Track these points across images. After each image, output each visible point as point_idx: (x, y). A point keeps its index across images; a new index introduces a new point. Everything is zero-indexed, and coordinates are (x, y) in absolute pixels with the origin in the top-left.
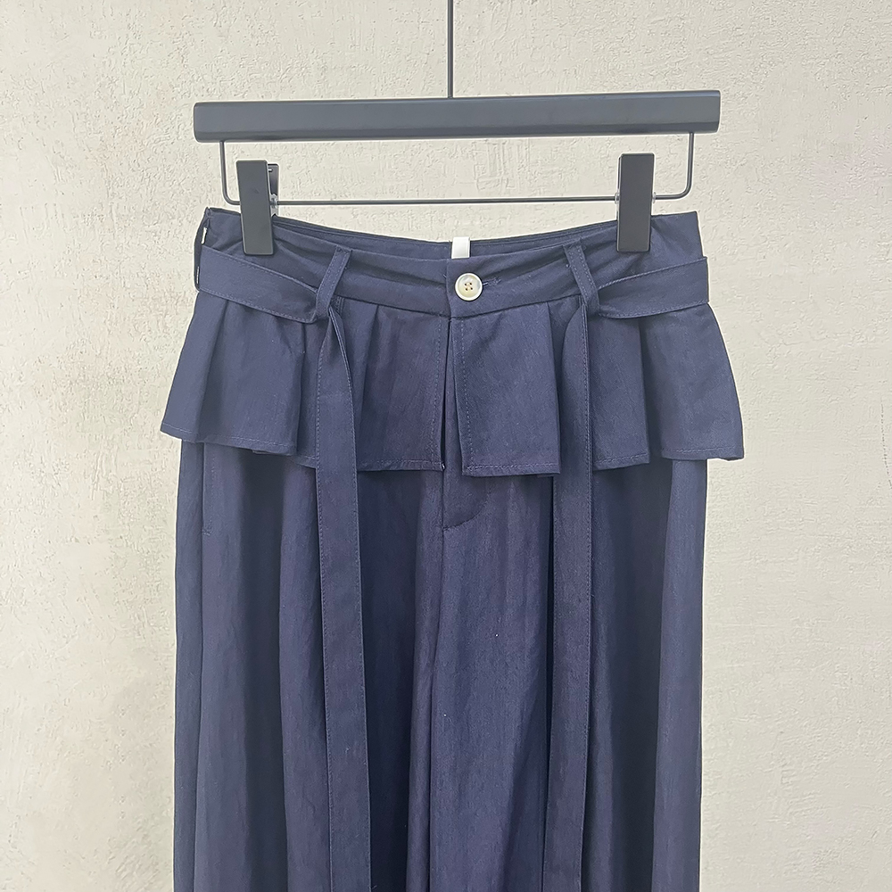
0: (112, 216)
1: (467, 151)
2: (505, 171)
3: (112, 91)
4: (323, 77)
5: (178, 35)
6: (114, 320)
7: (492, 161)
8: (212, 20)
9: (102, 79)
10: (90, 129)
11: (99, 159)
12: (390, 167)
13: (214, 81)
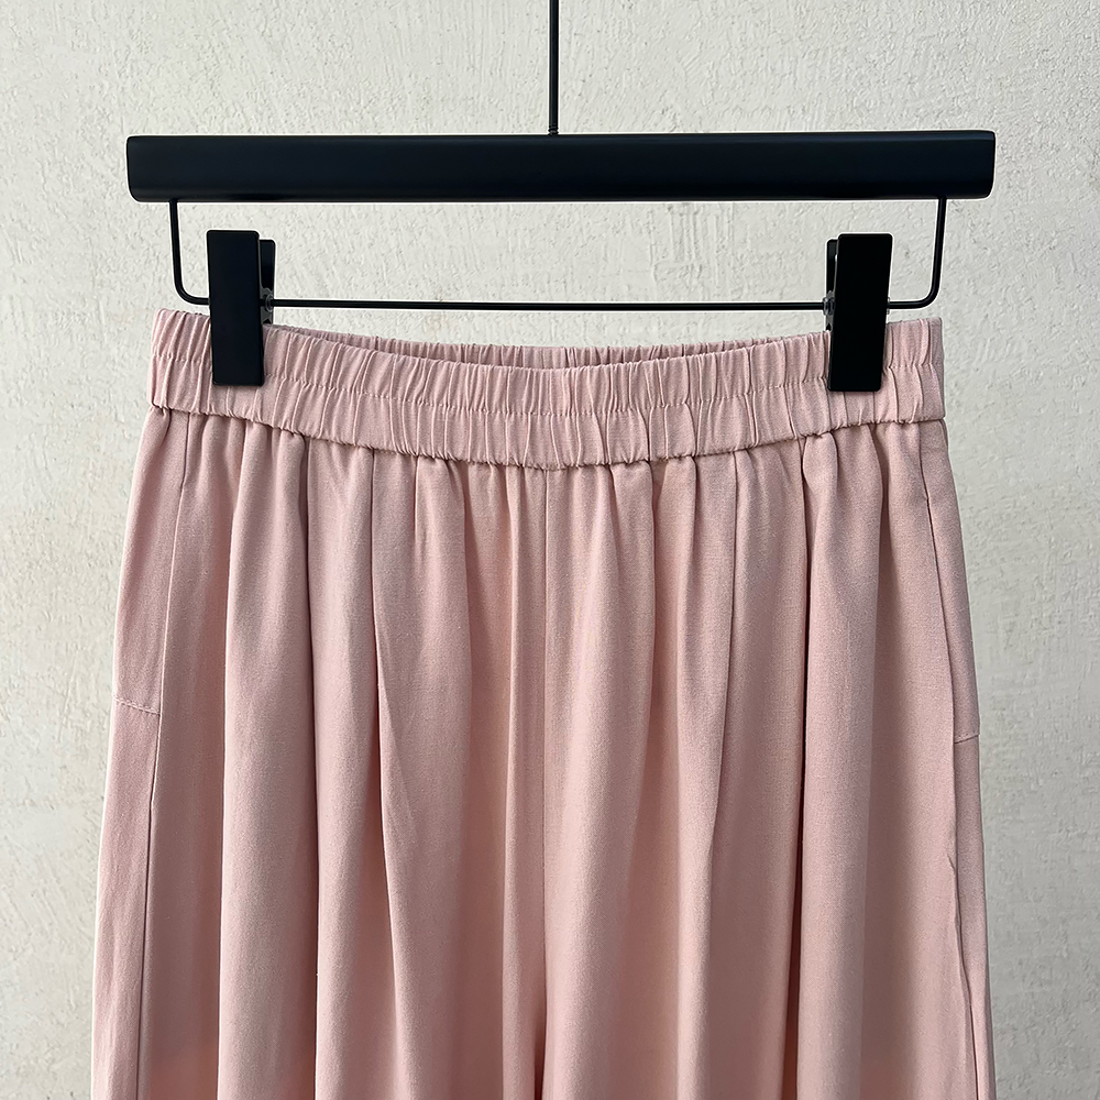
0: (99, 317)
1: (641, 223)
2: (697, 254)
3: (103, 131)
4: (424, 113)
5: (206, 47)
6: (99, 471)
7: (678, 240)
8: (257, 27)
9: (88, 112)
10: (68, 185)
11: (80, 230)
12: (524, 245)
13: (259, 116)
